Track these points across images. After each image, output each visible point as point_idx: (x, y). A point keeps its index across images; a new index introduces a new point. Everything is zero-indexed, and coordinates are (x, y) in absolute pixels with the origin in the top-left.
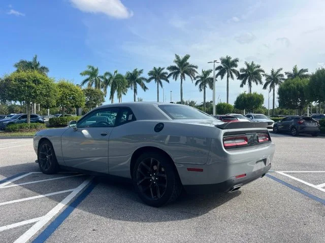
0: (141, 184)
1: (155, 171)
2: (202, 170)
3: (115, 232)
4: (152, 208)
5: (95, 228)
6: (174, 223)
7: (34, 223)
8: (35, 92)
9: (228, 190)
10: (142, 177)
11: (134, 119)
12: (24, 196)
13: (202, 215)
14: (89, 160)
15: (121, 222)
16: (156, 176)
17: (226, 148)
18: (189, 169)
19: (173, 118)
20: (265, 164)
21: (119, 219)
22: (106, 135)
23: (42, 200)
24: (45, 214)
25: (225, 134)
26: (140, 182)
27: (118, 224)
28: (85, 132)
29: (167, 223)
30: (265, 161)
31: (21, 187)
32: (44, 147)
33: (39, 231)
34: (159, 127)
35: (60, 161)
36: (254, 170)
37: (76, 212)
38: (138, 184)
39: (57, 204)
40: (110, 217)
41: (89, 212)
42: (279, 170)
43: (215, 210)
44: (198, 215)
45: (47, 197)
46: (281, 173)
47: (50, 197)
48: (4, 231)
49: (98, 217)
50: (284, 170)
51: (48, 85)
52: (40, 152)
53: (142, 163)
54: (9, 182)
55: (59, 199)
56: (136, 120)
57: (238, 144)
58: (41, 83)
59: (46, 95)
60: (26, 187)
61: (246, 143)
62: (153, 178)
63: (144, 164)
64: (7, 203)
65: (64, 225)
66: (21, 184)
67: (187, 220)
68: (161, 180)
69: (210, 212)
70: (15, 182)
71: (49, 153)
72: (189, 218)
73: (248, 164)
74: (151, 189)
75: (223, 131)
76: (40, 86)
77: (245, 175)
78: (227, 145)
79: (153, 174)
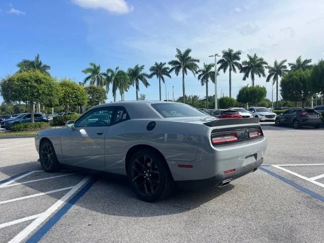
0: (135, 181)
1: (148, 168)
2: (191, 166)
3: (109, 227)
4: (146, 203)
5: (90, 223)
6: (165, 217)
7: (34, 219)
8: (38, 92)
9: (217, 185)
10: (136, 174)
11: (128, 118)
12: (26, 194)
13: (193, 209)
14: (89, 158)
15: (116, 217)
16: (149, 173)
17: (214, 144)
18: (180, 166)
19: (165, 117)
20: (256, 159)
21: (114, 215)
22: (102, 134)
23: (42, 198)
24: (45, 210)
25: (213, 131)
26: (135, 179)
27: (113, 219)
28: (83, 131)
29: (159, 218)
30: (255, 155)
31: (23, 186)
32: (45, 146)
33: (39, 226)
34: (151, 126)
35: (60, 160)
36: (243, 165)
37: (74, 208)
38: (133, 181)
39: (56, 201)
40: (106, 213)
41: (86, 208)
42: (275, 164)
43: (206, 204)
44: (189, 209)
45: (47, 194)
46: (277, 166)
47: (50, 195)
48: (6, 227)
49: (94, 213)
50: (280, 164)
51: (50, 85)
52: (42, 152)
53: (136, 160)
54: (13, 181)
55: (58, 196)
56: (130, 119)
57: (227, 140)
58: (43, 83)
59: (48, 95)
60: (27, 185)
61: (236, 139)
62: (147, 175)
63: (138, 161)
64: (10, 201)
65: (62, 220)
66: (23, 183)
67: (178, 215)
68: (155, 177)
69: (201, 206)
70: (18, 181)
71: (50, 153)
72: (181, 212)
73: (239, 159)
74: (145, 185)
75: (211, 129)
76: (42, 85)
77: (235, 170)
78: (215, 142)
79: (146, 171)
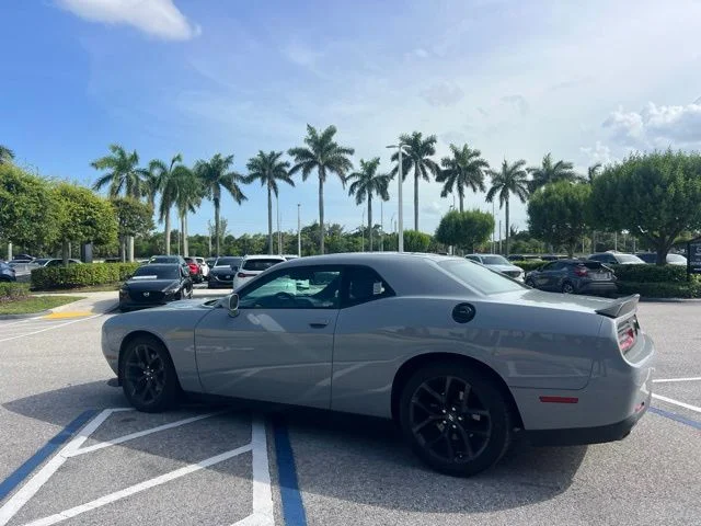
0: (420, 431)
1: (456, 403)
2: (575, 401)
8: (11, 211)
10: (420, 415)
16: (457, 414)
18: (544, 399)
19: (484, 293)
22: (324, 326)
23: (205, 476)
24: (248, 508)
26: (420, 427)
31: (123, 448)
32: (138, 351)
34: (464, 313)
37: (311, 498)
38: (415, 430)
39: (250, 485)
40: (395, 507)
41: (339, 497)
45: (208, 468)
49: (369, 508)
51: (39, 195)
53: (424, 385)
54: (80, 439)
55: (241, 472)
56: (395, 295)
58: (23, 190)
60: (131, 446)
61: (632, 340)
62: (451, 417)
63: (427, 389)
66: (116, 441)
70: (96, 437)
71: (154, 366)
75: (616, 322)
76: (23, 197)
77: (643, 403)
79: (449, 411)
